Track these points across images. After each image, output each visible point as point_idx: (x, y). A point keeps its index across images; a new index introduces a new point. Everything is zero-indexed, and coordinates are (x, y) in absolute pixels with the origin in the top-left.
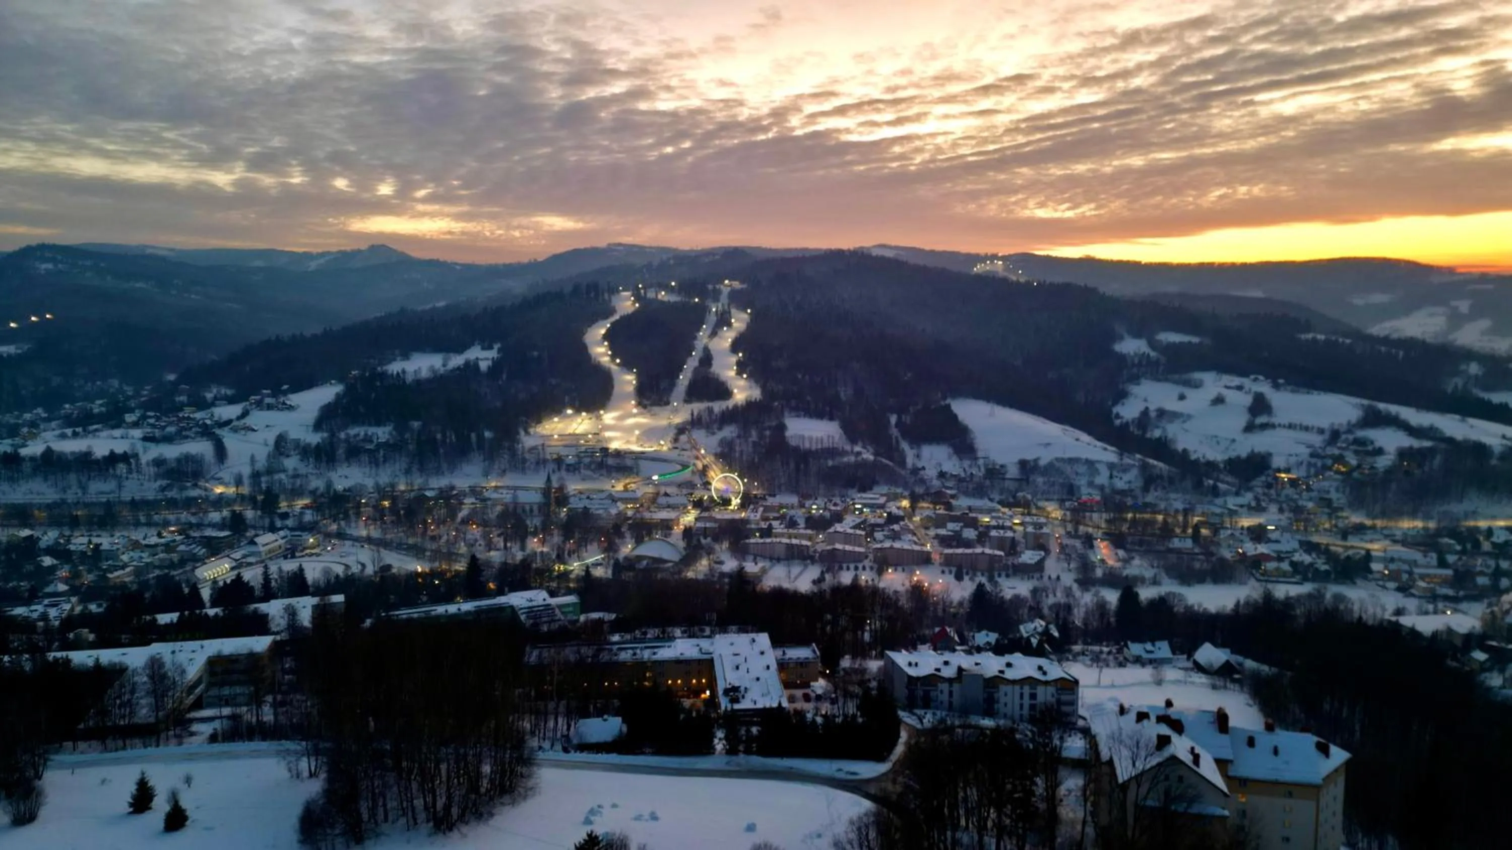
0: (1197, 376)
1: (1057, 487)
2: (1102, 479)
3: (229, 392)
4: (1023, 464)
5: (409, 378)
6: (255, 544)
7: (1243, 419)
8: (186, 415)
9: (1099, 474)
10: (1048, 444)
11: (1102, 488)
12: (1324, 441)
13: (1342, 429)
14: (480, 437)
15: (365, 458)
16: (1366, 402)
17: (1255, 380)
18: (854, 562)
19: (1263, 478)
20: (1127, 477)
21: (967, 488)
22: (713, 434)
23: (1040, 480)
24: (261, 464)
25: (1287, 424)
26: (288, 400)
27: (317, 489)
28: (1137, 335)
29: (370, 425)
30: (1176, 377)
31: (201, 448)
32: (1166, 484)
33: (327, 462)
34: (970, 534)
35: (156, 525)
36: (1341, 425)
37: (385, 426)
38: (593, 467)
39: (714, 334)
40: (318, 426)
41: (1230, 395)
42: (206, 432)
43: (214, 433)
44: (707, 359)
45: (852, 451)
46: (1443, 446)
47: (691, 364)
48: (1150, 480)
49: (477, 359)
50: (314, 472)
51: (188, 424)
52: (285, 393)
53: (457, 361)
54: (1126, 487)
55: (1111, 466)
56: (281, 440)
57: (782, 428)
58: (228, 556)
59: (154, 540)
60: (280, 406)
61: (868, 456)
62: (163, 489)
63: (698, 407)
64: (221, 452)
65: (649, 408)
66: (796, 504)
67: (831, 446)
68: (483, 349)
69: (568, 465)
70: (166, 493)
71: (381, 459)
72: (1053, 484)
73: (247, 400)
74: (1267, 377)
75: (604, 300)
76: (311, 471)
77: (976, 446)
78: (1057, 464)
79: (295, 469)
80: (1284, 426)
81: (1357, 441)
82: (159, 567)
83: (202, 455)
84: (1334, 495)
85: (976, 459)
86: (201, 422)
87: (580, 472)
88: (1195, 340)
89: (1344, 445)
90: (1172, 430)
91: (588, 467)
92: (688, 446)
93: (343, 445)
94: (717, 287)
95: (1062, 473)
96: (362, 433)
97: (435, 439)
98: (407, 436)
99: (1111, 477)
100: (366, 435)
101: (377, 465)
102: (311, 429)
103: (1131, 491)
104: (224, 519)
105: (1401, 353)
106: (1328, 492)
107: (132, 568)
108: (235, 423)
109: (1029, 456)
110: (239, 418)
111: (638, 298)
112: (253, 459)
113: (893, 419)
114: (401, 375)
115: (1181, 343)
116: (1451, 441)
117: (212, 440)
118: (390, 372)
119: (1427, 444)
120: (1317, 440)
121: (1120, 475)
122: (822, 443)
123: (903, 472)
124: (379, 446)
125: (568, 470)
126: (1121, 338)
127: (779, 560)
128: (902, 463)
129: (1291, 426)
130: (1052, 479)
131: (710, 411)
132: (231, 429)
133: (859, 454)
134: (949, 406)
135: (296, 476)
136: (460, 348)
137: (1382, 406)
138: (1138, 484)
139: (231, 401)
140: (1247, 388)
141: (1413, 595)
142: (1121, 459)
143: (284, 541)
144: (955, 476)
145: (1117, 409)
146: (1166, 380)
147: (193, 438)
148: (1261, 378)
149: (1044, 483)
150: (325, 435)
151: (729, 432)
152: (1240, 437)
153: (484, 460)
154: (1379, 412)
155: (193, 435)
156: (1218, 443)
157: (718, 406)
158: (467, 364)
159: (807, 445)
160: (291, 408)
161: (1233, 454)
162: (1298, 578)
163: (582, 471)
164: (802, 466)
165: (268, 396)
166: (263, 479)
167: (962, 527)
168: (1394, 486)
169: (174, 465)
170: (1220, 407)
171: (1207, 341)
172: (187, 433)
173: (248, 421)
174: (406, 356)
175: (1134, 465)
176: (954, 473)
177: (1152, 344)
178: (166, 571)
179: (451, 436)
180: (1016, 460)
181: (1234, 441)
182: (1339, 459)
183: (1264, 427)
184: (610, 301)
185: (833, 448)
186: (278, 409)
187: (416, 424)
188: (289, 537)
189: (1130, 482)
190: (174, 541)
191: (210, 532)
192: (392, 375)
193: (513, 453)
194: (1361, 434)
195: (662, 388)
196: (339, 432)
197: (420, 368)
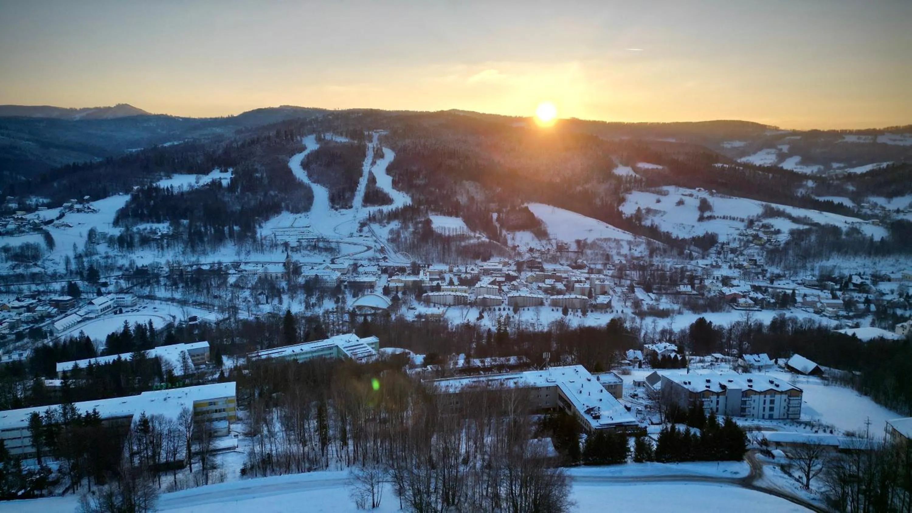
0: (665, 188)
1: (599, 256)
2: (625, 250)
3: (46, 201)
4: (578, 242)
5: (176, 191)
6: (93, 304)
7: (697, 214)
8: (20, 217)
9: (623, 247)
10: (590, 230)
11: (625, 256)
12: (745, 226)
13: (755, 219)
14: (231, 230)
15: (153, 244)
16: (764, 203)
17: (699, 190)
18: (497, 305)
19: (715, 248)
20: (639, 249)
21: (547, 257)
22: (385, 226)
23: (589, 252)
24: (81, 248)
25: (722, 217)
26: (91, 205)
27: (123, 265)
28: (626, 165)
29: (153, 222)
30: (653, 189)
31: (36, 239)
32: (662, 253)
33: (128, 247)
34: (560, 286)
35: (13, 293)
36: (753, 216)
37: (163, 223)
38: (309, 248)
39: (374, 163)
40: (116, 223)
41: (687, 199)
42: (36, 228)
43: (42, 228)
44: (372, 180)
45: (475, 237)
46: (814, 228)
47: (363, 183)
48: (652, 252)
49: (220, 178)
50: (120, 254)
51: (22, 223)
52: (88, 201)
53: (206, 180)
54: (639, 255)
55: (629, 243)
56: (92, 234)
57: (428, 222)
58: (75, 313)
59: (17, 304)
60: (86, 210)
61: (484, 239)
62: (13, 267)
63: (373, 209)
64: (50, 241)
65: (339, 210)
66: (448, 270)
67: (462, 233)
68: (221, 171)
69: (292, 248)
70: (15, 270)
71: (165, 245)
72: (597, 254)
73: (61, 206)
74: (705, 189)
75: (297, 140)
76: (116, 253)
77: (548, 232)
78: (599, 243)
79: (106, 253)
80: (721, 218)
81: (764, 226)
82: (27, 323)
83: (38, 244)
84: (756, 257)
85: (549, 240)
86: (31, 222)
87: (300, 252)
88: (660, 167)
89: (757, 228)
90: (657, 220)
91: (306, 248)
92: (369, 234)
93: (138, 236)
94: (370, 133)
95: (601, 247)
96: (149, 228)
97: (200, 231)
98: (181, 229)
99: (630, 249)
100: (151, 229)
101: (162, 248)
102: (111, 225)
103: (642, 257)
104: (63, 288)
105: (771, 175)
106: (753, 256)
107: (7, 324)
108: (56, 222)
109: (581, 238)
110: (58, 219)
111: (319, 140)
112: (75, 247)
113: (495, 216)
114: (170, 189)
115: (652, 169)
116: (817, 225)
117: (42, 234)
118: (162, 187)
119: (806, 227)
120: (741, 226)
121: (635, 248)
122: (456, 231)
123: (507, 249)
124: (163, 236)
125: (292, 251)
126: (617, 166)
127: (450, 306)
128: (505, 243)
129: (724, 218)
130: (596, 251)
131: (381, 212)
132: (54, 226)
133: (479, 238)
134: (527, 208)
135: (107, 257)
136: (206, 172)
137: (774, 205)
138: (646, 253)
139: (50, 206)
140: (695, 195)
141: (825, 316)
142: (635, 238)
143: (112, 302)
144: (539, 251)
145: (621, 208)
146: (647, 191)
147: (28, 232)
148: (702, 189)
149: (592, 254)
150: (123, 229)
151: (395, 225)
152: (697, 224)
153: (235, 245)
154: (773, 208)
155: (27, 230)
156: (684, 228)
157: (386, 209)
158: (214, 182)
159: (447, 233)
160: (94, 211)
161: (695, 235)
162: (758, 308)
163: (302, 251)
164: (446, 246)
165: (76, 203)
166: (85, 259)
167: (554, 282)
168: (791, 252)
169: (18, 251)
170: (681, 206)
171: (666, 168)
172: (23, 229)
173: (64, 220)
174: (169, 177)
175: (642, 242)
176: (538, 249)
177: (635, 170)
178: (32, 325)
179: (210, 229)
180: (574, 240)
181: (693, 226)
182: (756, 237)
183: (710, 218)
184: (301, 140)
185: (463, 235)
186: (85, 212)
187: (185, 222)
188: (115, 299)
189: (641, 252)
190: (32, 304)
191: (56, 297)
192: (164, 189)
193: (255, 240)
194: (766, 221)
195: (346, 197)
196: (132, 226)
197: (182, 185)
